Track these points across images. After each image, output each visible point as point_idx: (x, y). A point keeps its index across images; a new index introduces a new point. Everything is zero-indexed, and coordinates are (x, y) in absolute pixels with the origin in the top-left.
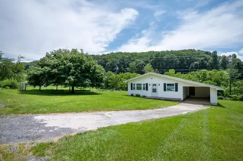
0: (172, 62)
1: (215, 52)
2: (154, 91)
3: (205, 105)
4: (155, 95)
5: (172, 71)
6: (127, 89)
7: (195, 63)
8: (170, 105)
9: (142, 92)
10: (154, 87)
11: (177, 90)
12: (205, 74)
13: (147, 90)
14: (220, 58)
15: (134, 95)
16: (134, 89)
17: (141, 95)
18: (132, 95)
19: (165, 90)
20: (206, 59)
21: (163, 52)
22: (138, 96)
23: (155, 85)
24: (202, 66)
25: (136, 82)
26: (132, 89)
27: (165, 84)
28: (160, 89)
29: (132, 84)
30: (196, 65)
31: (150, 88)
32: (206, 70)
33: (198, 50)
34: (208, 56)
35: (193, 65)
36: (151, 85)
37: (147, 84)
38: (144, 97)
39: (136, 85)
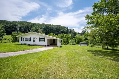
0: (52, 29)
1: (68, 27)
2: (34, 41)
3: (55, 47)
4: (35, 43)
5: (52, 34)
6: (18, 41)
7: (61, 31)
8: (37, 48)
9: (27, 42)
10: (34, 40)
11: (45, 41)
12: (64, 36)
13: (31, 41)
14: (69, 30)
15: (23, 44)
16: (23, 41)
17: (27, 44)
18: (21, 44)
19: (39, 41)
20: (65, 30)
21: (49, 25)
22: (25, 44)
23: (35, 38)
24: (63, 32)
25: (24, 37)
26: (22, 41)
27: (39, 38)
28: (37, 40)
29: (22, 38)
30: (61, 32)
31: (32, 40)
32: (64, 34)
33: (63, 26)
34: (65, 29)
35: (60, 31)
36: (33, 38)
37: (31, 38)
38: (28, 45)
39: (24, 38)
